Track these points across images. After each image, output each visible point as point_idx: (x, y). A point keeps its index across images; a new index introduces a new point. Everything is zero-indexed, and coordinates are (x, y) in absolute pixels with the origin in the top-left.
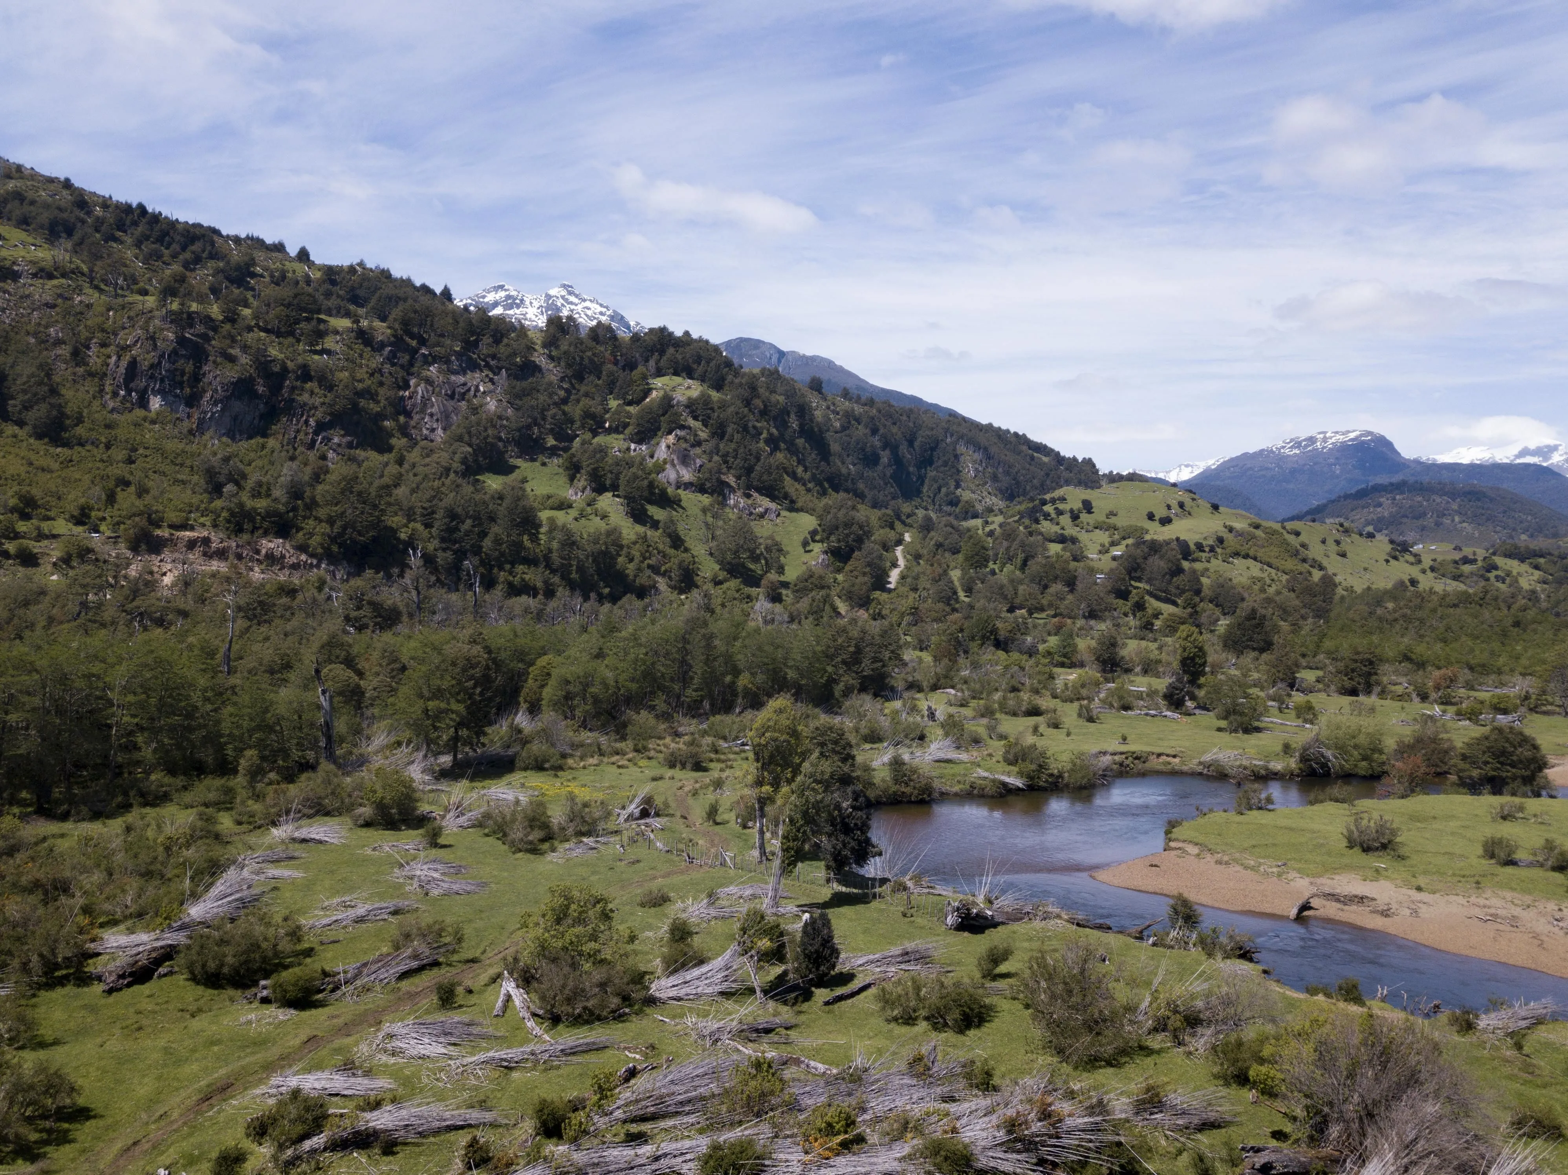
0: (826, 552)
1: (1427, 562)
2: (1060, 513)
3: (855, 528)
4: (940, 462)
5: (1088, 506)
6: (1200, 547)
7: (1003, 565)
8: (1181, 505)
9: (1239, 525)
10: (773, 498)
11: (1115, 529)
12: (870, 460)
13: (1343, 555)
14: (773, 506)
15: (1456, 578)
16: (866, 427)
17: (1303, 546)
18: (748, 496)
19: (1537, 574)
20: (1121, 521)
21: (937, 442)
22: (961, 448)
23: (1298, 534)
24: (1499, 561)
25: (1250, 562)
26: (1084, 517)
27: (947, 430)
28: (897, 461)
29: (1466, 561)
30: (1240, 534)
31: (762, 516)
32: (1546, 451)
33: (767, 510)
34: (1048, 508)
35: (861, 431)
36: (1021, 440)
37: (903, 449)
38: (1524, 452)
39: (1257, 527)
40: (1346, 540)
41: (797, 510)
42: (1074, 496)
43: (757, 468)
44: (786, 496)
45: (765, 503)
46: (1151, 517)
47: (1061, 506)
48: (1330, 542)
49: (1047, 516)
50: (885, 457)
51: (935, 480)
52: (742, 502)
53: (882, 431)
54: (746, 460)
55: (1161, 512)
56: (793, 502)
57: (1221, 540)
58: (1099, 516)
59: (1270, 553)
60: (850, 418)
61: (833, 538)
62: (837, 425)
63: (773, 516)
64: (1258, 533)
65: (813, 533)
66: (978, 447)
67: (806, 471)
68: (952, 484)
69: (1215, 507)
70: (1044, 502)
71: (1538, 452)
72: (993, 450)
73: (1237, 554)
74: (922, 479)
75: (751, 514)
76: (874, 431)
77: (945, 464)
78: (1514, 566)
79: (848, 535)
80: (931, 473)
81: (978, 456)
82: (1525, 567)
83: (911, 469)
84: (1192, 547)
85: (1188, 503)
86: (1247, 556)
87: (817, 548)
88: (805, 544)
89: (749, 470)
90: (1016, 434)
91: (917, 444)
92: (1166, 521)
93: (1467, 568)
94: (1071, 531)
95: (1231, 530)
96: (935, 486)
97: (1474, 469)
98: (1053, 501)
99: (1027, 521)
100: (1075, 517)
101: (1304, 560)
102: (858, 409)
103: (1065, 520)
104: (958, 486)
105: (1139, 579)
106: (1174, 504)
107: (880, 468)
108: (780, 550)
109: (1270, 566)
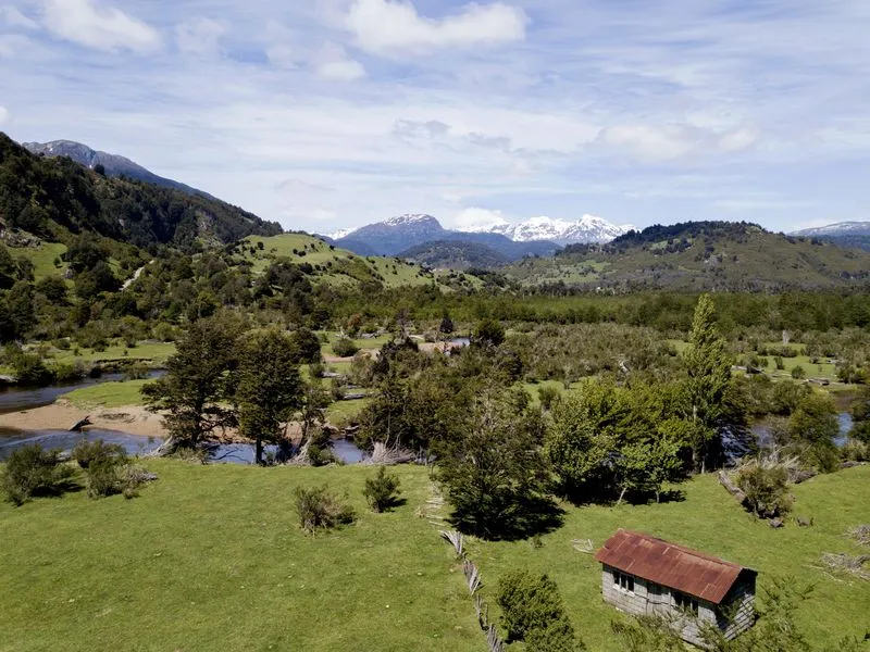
0: (70, 268)
1: (436, 276)
2: (245, 249)
3: (90, 252)
4: (185, 221)
5: (261, 246)
6: (318, 268)
7: (198, 276)
8: (313, 246)
9: (341, 257)
10: (35, 234)
11: (274, 258)
12: (135, 216)
13: (396, 273)
14: (34, 238)
15: (448, 284)
16: (133, 196)
17: (375, 268)
18: (16, 231)
19: (482, 282)
20: (277, 254)
21: (183, 208)
22: (198, 213)
23: (373, 262)
24: (467, 276)
25: (345, 275)
26: (258, 251)
27: (189, 203)
28: (155, 217)
29: (453, 276)
30: (341, 261)
31: (26, 245)
32: (504, 228)
33: (29, 241)
34: (240, 247)
35: (129, 199)
36: (238, 210)
37: (160, 212)
38: (495, 228)
39: (351, 258)
40: (398, 266)
41: (55, 242)
42: (254, 240)
43: (22, 213)
44: (48, 232)
45: (28, 236)
46: (295, 252)
47: (246, 246)
48: (390, 266)
49: (237, 251)
50: (146, 216)
51: (181, 231)
52: (10, 236)
53: (144, 200)
54: (12, 208)
55: (300, 249)
56: (52, 236)
57: (330, 264)
58: (266, 251)
59: (356, 271)
60: (121, 192)
61: (76, 258)
62: (112, 194)
63: (35, 245)
64: (352, 261)
65: (63, 256)
66: (209, 213)
67: (78, 219)
68: (192, 233)
69: (332, 248)
70: (238, 244)
71: (501, 228)
72: (219, 215)
73: (337, 272)
74: (173, 230)
75: (17, 243)
76: (138, 200)
77: (188, 222)
78: (472, 278)
79: (85, 257)
80: (179, 227)
81: (208, 218)
82: (477, 279)
83: (166, 224)
84: (314, 267)
85: (317, 245)
86: (343, 273)
87: (65, 265)
88: (57, 262)
89: (17, 214)
90: (235, 207)
91: (169, 209)
92: (303, 254)
93: (452, 280)
94: (250, 259)
95: (337, 259)
96: (181, 234)
97: (473, 235)
98: (243, 243)
99: (224, 254)
100: (253, 251)
101: (374, 275)
102: (128, 185)
103: (247, 253)
104: (196, 235)
105: (276, 284)
106: (309, 246)
107: (142, 222)
108: (31, 265)
109: (355, 277)
